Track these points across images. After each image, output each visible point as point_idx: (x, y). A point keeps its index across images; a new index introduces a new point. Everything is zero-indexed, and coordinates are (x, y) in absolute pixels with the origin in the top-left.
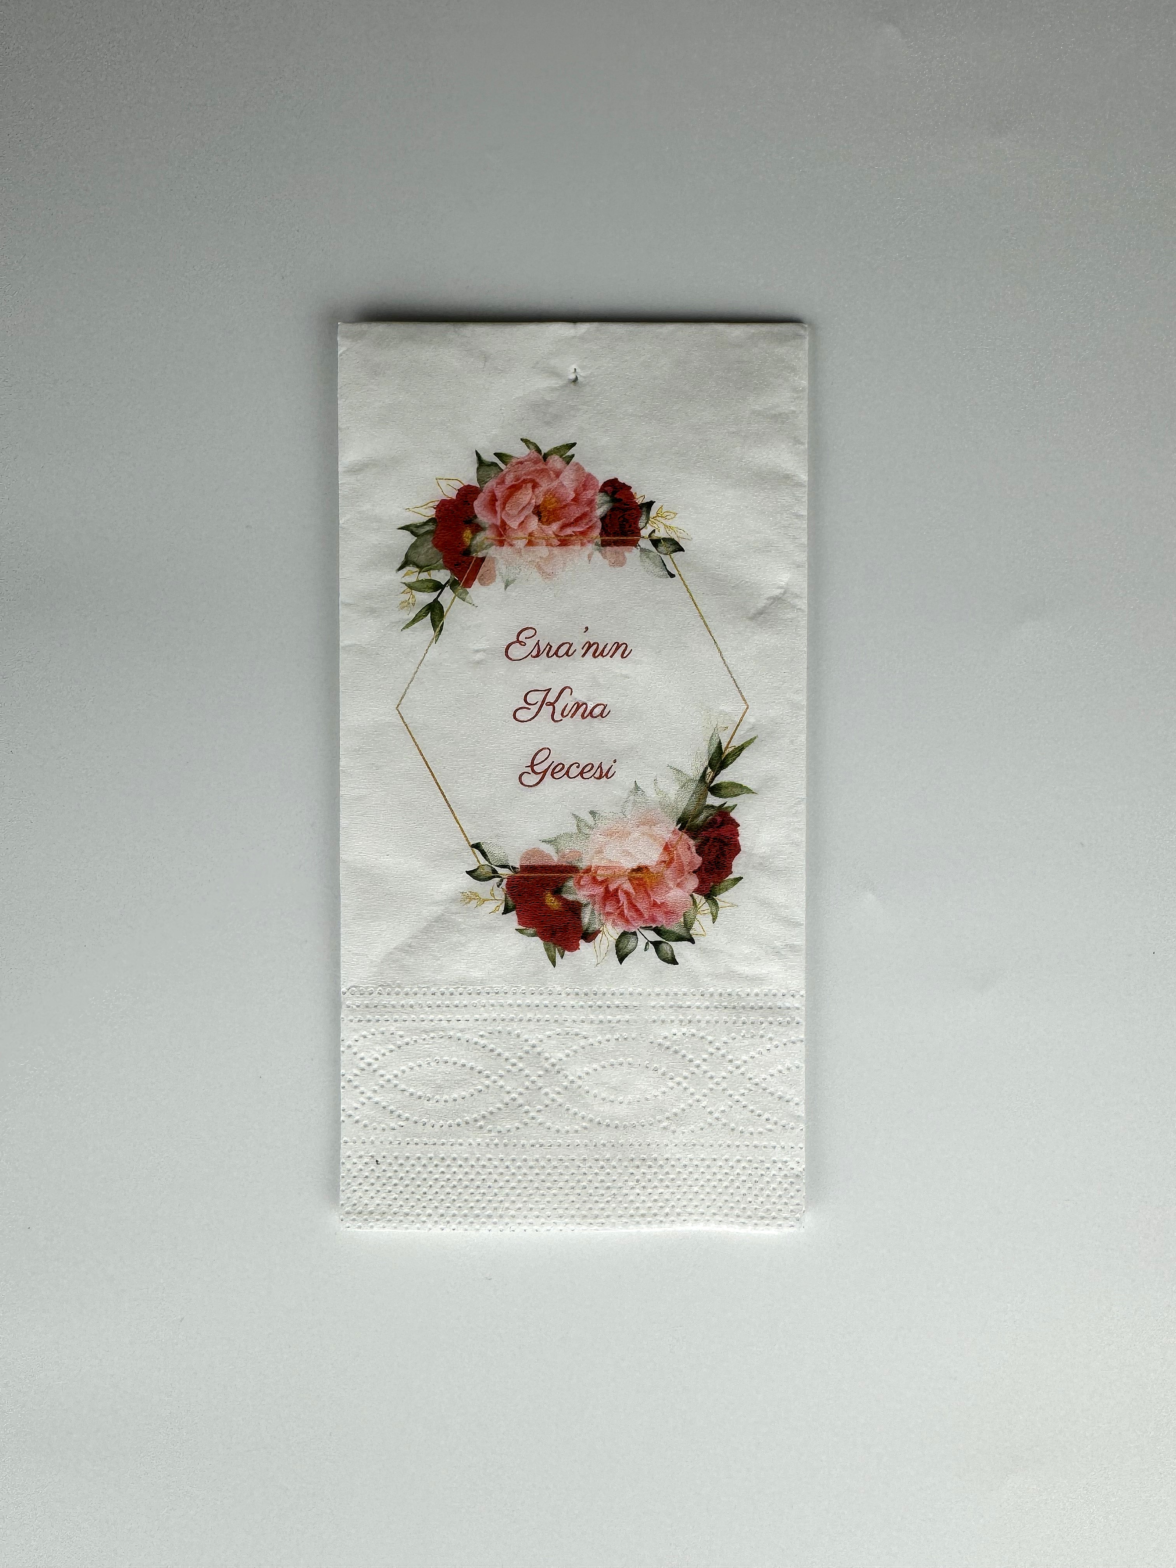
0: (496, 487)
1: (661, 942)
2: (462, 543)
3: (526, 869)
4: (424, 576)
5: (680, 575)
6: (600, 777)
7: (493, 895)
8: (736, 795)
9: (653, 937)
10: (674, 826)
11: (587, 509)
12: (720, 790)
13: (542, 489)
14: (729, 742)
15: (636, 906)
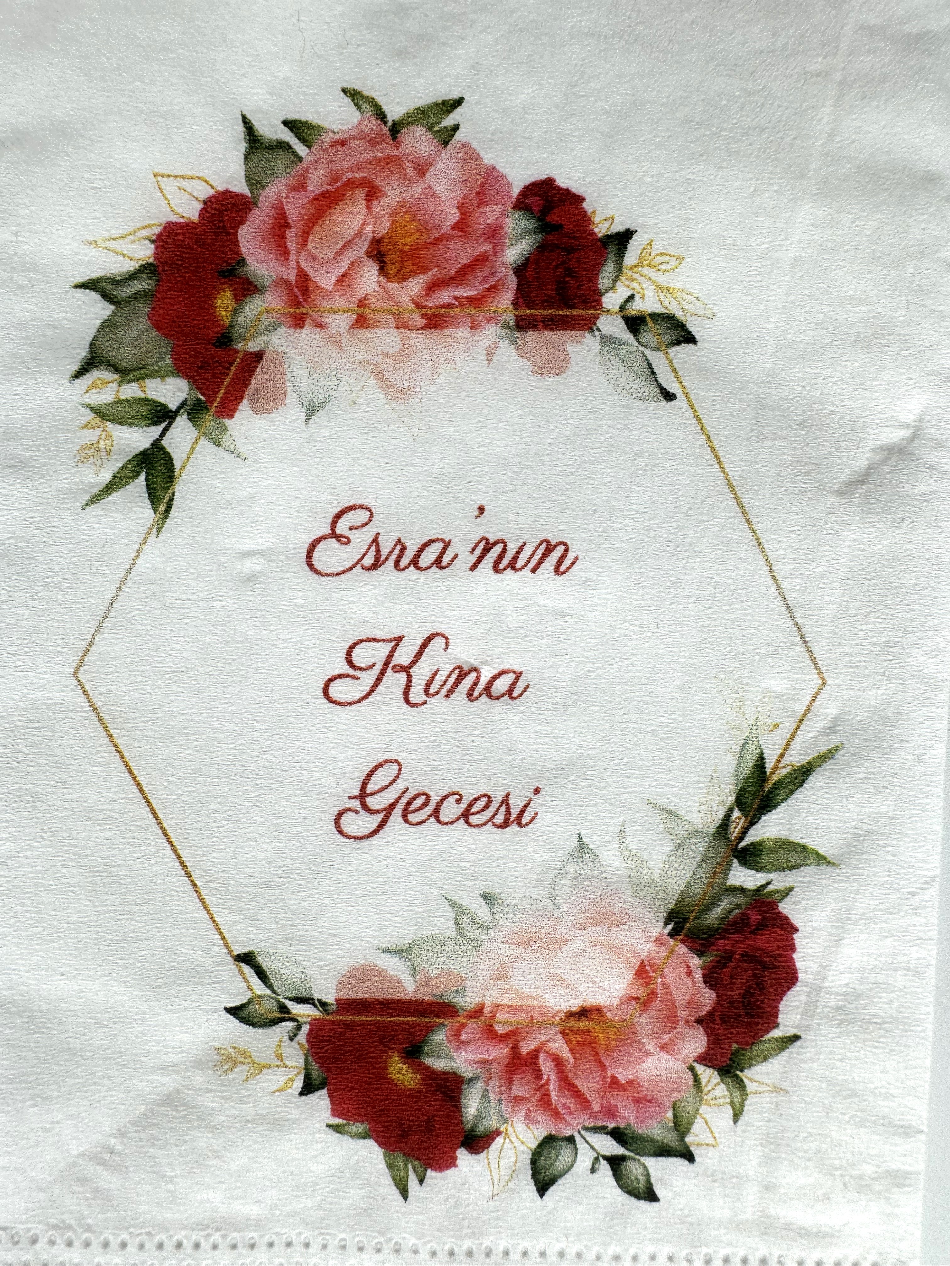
0: (287, 197)
1: (623, 1158)
2: (214, 320)
3: (345, 1005)
4: (131, 391)
5: (687, 395)
6: (505, 824)
7: (280, 1057)
8: (791, 868)
9: (612, 1147)
10: (659, 929)
11: (486, 247)
12: (759, 856)
13: (387, 200)
14: (782, 755)
15: (574, 1086)
